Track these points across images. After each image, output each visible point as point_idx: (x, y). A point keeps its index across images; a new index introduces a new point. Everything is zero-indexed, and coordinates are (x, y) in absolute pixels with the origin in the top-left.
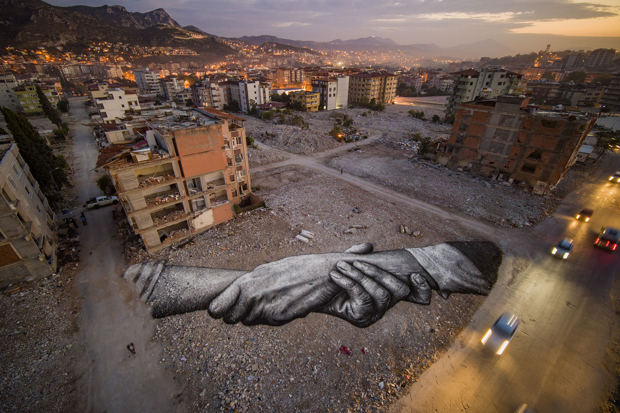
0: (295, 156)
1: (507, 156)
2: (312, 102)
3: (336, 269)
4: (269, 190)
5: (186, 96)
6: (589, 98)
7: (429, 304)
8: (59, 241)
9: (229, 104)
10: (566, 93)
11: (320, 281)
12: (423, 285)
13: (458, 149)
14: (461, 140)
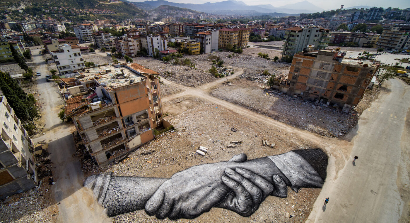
0: (188, 88)
1: (325, 88)
2: (195, 49)
3: (225, 175)
5: (111, 45)
6: (370, 42)
7: (286, 197)
8: (37, 160)
9: (141, 50)
10: (356, 39)
11: (215, 184)
12: (282, 183)
13: (294, 83)
14: (296, 78)
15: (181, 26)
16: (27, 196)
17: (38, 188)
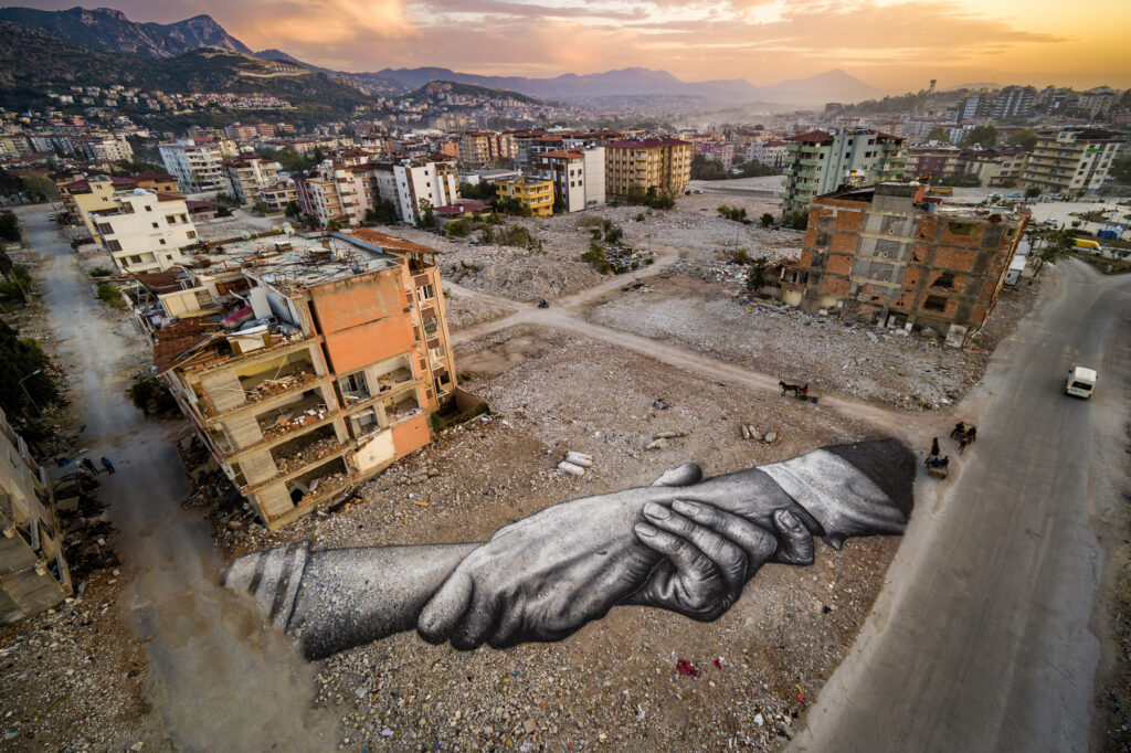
0: (526, 306)
1: (899, 286)
2: (540, 199)
3: (644, 520)
4: (487, 377)
5: (283, 195)
6: (1006, 173)
7: (812, 563)
9: (378, 208)
10: (972, 165)
11: (618, 546)
12: (798, 529)
13: (817, 277)
14: (821, 261)
15: (494, 140)
16: (37, 628)
17: (75, 604)
